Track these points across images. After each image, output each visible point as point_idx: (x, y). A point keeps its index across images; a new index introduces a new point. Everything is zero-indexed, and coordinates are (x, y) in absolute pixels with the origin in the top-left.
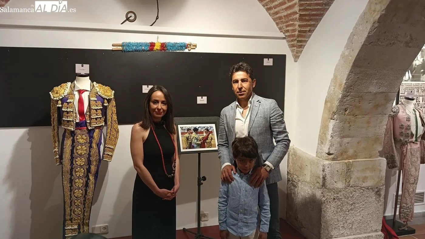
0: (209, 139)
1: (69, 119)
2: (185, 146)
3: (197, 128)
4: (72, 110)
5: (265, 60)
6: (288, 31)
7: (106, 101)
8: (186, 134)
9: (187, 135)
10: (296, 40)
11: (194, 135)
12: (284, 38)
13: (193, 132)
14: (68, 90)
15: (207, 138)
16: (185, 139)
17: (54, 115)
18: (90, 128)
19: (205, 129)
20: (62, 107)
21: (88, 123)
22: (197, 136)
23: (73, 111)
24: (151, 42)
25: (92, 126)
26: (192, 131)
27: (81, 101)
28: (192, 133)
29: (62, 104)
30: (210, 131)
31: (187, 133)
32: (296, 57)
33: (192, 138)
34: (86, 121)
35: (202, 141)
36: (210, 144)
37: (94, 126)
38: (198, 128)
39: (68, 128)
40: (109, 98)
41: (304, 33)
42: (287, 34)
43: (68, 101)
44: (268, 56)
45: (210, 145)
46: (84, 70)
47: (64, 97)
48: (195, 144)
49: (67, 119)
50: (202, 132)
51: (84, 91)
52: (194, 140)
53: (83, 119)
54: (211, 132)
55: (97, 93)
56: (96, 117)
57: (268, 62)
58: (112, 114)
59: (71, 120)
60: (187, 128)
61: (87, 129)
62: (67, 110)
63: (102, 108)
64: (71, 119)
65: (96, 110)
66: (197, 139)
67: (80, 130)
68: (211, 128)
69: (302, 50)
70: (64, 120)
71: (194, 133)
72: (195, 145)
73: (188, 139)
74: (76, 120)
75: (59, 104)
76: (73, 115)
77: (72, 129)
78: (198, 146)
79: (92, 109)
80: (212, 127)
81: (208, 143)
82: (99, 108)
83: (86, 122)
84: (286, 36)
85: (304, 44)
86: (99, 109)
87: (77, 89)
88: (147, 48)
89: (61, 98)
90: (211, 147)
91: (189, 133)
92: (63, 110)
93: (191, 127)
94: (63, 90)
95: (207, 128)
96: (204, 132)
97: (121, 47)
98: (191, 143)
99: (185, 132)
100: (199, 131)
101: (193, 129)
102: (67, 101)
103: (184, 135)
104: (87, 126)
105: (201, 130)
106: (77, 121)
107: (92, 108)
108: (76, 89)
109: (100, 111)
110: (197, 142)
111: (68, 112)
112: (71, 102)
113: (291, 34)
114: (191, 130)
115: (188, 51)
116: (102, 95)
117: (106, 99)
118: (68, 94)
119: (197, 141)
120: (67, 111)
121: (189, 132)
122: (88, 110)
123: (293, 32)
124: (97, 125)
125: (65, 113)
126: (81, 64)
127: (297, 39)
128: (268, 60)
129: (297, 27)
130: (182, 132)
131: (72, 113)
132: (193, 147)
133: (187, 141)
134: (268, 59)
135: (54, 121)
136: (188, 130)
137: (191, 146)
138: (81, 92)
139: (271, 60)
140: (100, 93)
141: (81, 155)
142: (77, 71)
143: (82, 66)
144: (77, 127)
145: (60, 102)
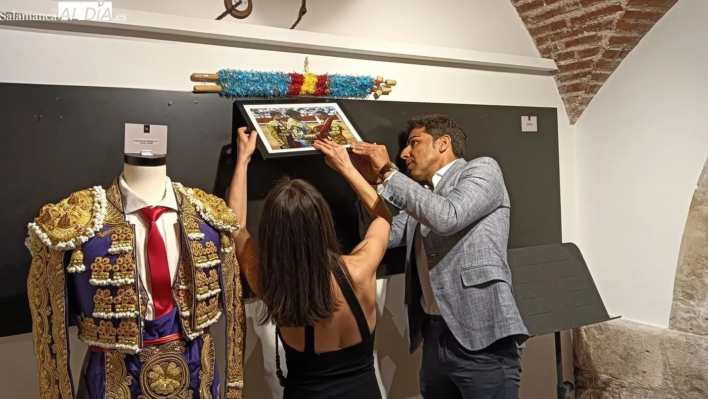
1: (124, 314)
4: (133, 280)
5: (524, 119)
6: (570, 55)
7: (226, 239)
10: (590, 73)
12: (551, 73)
14: (104, 211)
17: (49, 304)
18: (190, 336)
20: (88, 273)
21: (185, 318)
23: (134, 285)
24: (292, 73)
25: (198, 327)
27: (155, 244)
29: (87, 261)
32: (575, 113)
34: (177, 313)
37: (202, 326)
39: (117, 346)
41: (610, 58)
42: (562, 63)
43: (113, 249)
44: (529, 111)
46: (151, 142)
49: (111, 314)
53: (166, 308)
55: (200, 216)
56: (208, 294)
57: (529, 125)
59: (132, 315)
61: (183, 339)
62: (109, 280)
63: (218, 261)
64: (128, 313)
65: (206, 270)
67: (158, 345)
69: (592, 98)
70: (97, 320)
74: (144, 314)
75: (77, 264)
76: (135, 298)
77: (136, 348)
79: (197, 268)
82: (212, 264)
83: (178, 317)
84: (559, 67)
85: (600, 84)
86: (212, 268)
87: (135, 205)
88: (283, 88)
89: (84, 239)
92: (95, 281)
94: (86, 215)
97: (214, 84)
102: (110, 250)
104: (180, 331)
106: (150, 317)
107: (198, 265)
108: (130, 208)
109: (215, 275)
111: (113, 290)
112: (122, 253)
113: (577, 61)
115: (373, 99)
116: (214, 220)
117: (228, 233)
118: (107, 226)
120: (109, 287)
122: (180, 273)
123: (587, 56)
124: (209, 322)
125: (100, 295)
126: (143, 125)
127: (594, 72)
128: (530, 120)
129: (604, 43)
131: (131, 291)
134: (529, 117)
135: (51, 325)
138: (149, 215)
139: (534, 119)
142: (130, 148)
143: (145, 131)
144: (148, 338)
145: (79, 255)
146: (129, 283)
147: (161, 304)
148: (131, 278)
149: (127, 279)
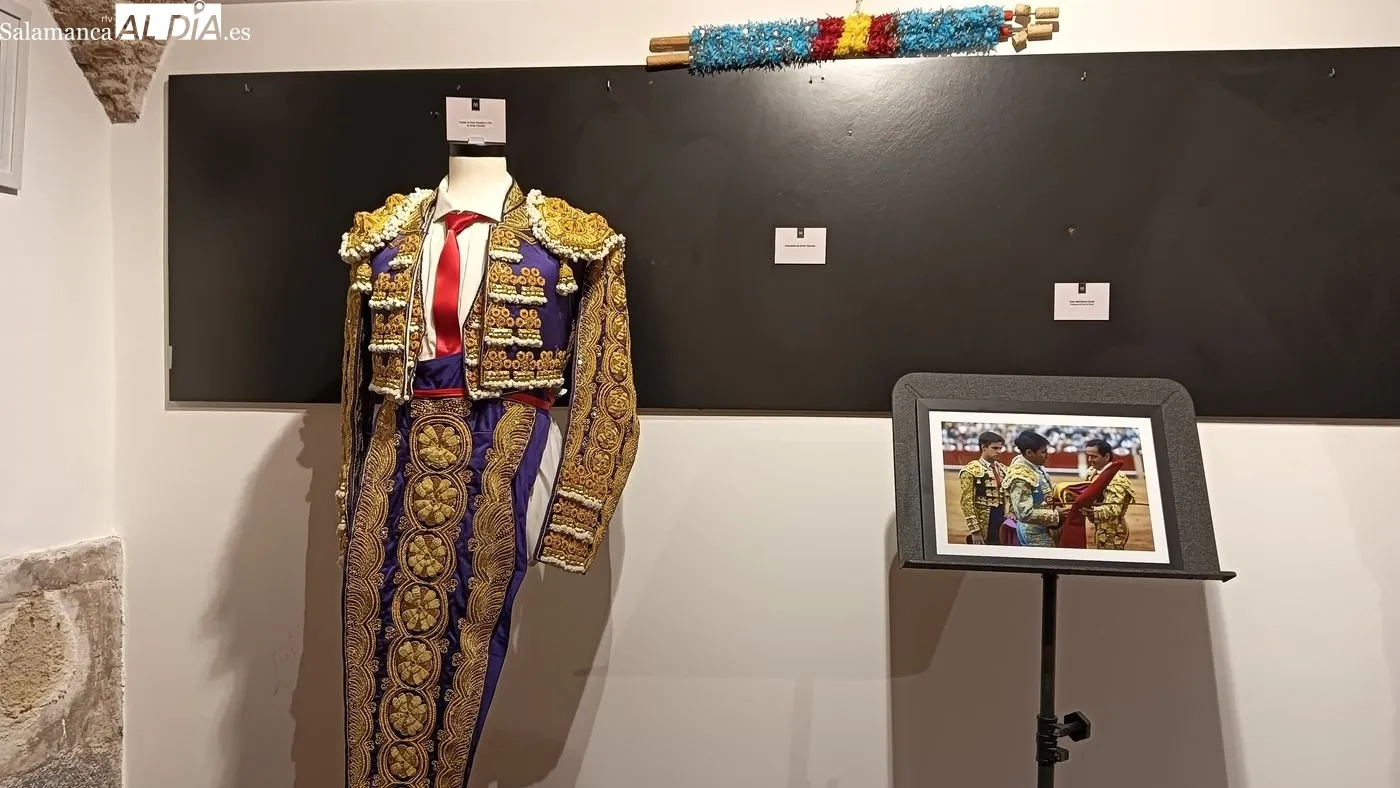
0: (1109, 498)
2: (963, 528)
3: (1040, 432)
4: (403, 303)
7: (566, 270)
8: (975, 462)
9: (978, 468)
11: (1019, 468)
13: (1016, 454)
15: (1096, 492)
16: (960, 486)
18: (475, 394)
19: (1090, 444)
21: (471, 368)
22: (1035, 477)
24: (825, 18)
25: (486, 383)
26: (1009, 447)
27: (449, 266)
28: (1007, 459)
30: (1119, 457)
31: (976, 456)
33: (1005, 485)
34: (462, 359)
35: (1069, 507)
36: (1114, 527)
37: (496, 384)
38: (1048, 433)
40: (582, 256)
43: (394, 262)
45: (1118, 536)
46: (482, 124)
47: (383, 244)
48: (1024, 520)
50: (1070, 460)
51: (468, 218)
52: (1015, 495)
53: (454, 349)
54: (1127, 463)
55: (530, 233)
56: (510, 341)
58: (600, 343)
60: (978, 429)
61: (466, 396)
63: (545, 300)
65: (514, 307)
66: (1038, 497)
67: (435, 399)
68: (1125, 438)
71: (1019, 460)
72: (1022, 528)
73: (980, 488)
74: (417, 351)
75: (361, 280)
78: (1041, 532)
79: (492, 299)
80: (1129, 433)
81: (1103, 520)
82: (527, 300)
83: (462, 364)
86: (527, 306)
88: (803, 46)
89: (369, 248)
90: (1121, 547)
91: (990, 459)
93: (1001, 427)
95: (1101, 437)
96: (1082, 458)
97: (686, 52)
98: (997, 514)
99: (968, 448)
100: (1051, 450)
101: (1015, 435)
103: (962, 468)
104: (464, 386)
105: (1064, 446)
106: (425, 357)
107: (492, 295)
109: (532, 318)
110: (1037, 513)
112: (402, 268)
114: (1002, 440)
115: (1011, 53)
116: (548, 239)
117: (570, 262)
119: (1036, 505)
121: (990, 450)
124: (510, 383)
126: (470, 100)
130: (953, 448)
132: (1011, 538)
133: (975, 499)
136: (988, 439)
137: (997, 530)
140: (545, 235)
141: (429, 525)
142: (453, 134)
143: (474, 108)
144: (422, 387)
145: (365, 270)
146: (398, 305)
147: (447, 344)
148: (401, 299)
149: (396, 300)
